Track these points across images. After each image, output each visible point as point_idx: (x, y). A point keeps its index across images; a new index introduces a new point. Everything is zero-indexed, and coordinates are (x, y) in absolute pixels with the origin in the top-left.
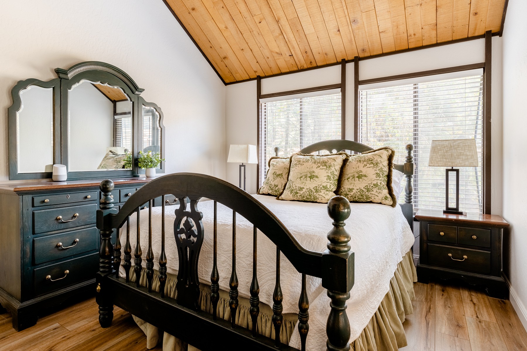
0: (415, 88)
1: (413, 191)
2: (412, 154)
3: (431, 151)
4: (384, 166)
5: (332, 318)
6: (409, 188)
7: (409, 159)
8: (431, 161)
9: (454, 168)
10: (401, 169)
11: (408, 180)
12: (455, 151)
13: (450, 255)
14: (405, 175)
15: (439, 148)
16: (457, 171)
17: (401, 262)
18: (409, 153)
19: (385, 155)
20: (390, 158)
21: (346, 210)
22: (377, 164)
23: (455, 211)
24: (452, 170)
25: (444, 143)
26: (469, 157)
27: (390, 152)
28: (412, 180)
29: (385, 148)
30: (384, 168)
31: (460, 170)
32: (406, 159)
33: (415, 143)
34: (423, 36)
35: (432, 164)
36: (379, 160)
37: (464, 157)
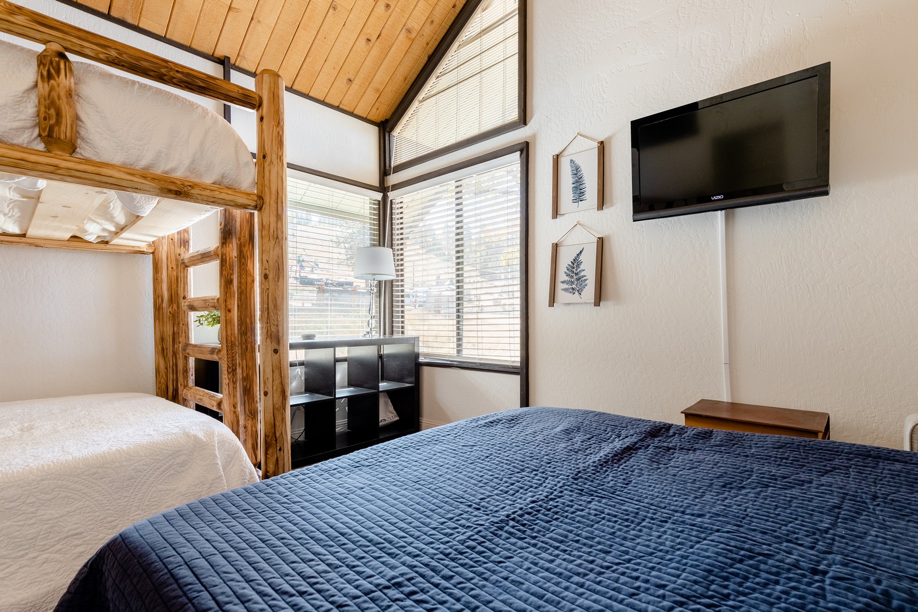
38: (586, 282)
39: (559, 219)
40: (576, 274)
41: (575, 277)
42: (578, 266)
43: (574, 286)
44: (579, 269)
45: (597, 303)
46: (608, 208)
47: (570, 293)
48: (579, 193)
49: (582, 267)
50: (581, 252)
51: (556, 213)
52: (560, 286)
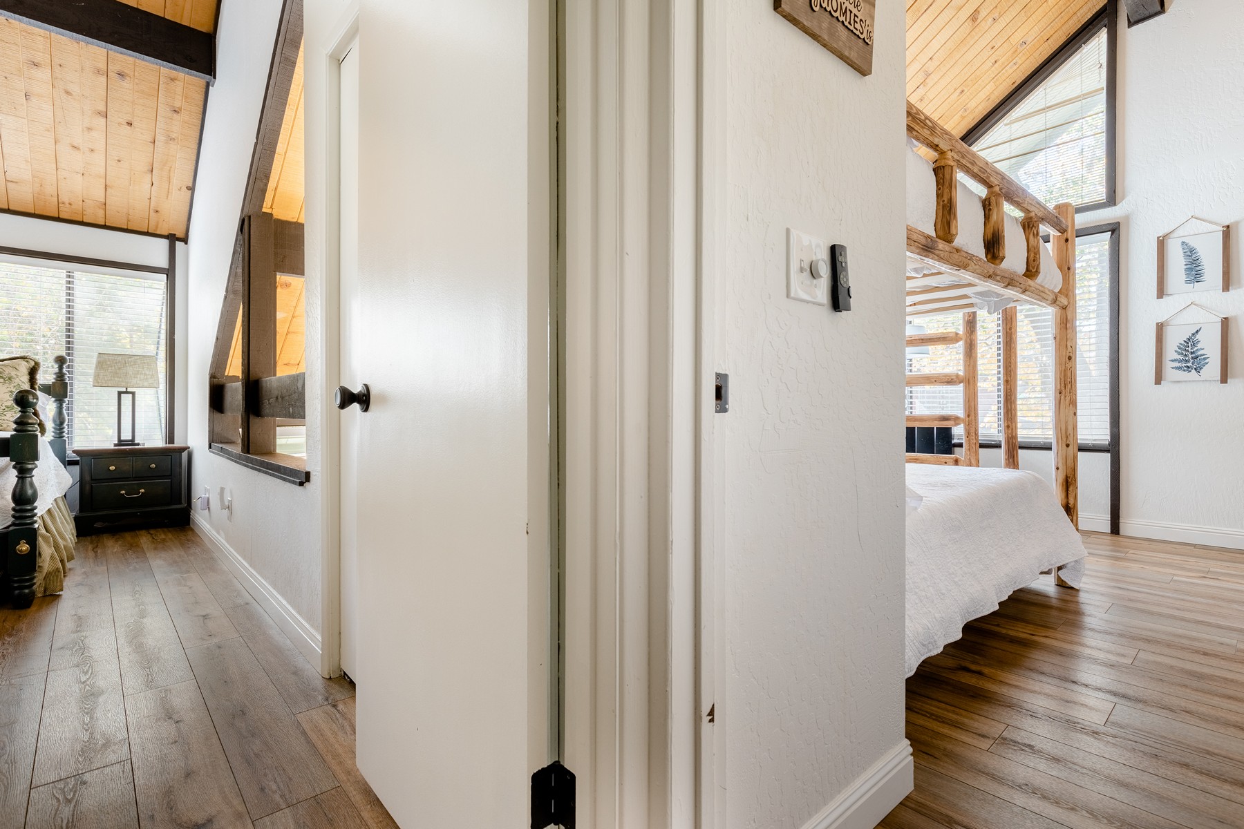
0: (69, 277)
1: (66, 423)
2: (65, 370)
3: (97, 367)
4: (23, 382)
5: (19, 485)
6: (59, 418)
7: (60, 376)
8: (97, 380)
9: (129, 390)
10: (47, 390)
11: (59, 405)
12: (131, 368)
13: (123, 492)
14: (53, 399)
15: (108, 363)
16: (133, 394)
17: (49, 510)
18: (61, 368)
19: (24, 367)
20: (33, 372)
21: (35, 401)
22: (9, 379)
23: (132, 442)
24: (126, 392)
25: (116, 357)
26: (149, 377)
27: (33, 364)
28: (64, 405)
29: (23, 358)
30: (23, 384)
31: (136, 394)
32: (55, 376)
33: (68, 354)
34: (83, 210)
35: (98, 383)
36: (13, 373)
37: (142, 377)
38: (1207, 361)
39: (1166, 299)
40: (1192, 353)
41: (1190, 356)
42: (1194, 345)
43: (1189, 365)
44: (1196, 348)
45: (1224, 380)
46: (1235, 289)
47: (1184, 371)
48: (1194, 271)
49: (1199, 346)
50: (1197, 332)
51: (1161, 293)
52: (1168, 366)
